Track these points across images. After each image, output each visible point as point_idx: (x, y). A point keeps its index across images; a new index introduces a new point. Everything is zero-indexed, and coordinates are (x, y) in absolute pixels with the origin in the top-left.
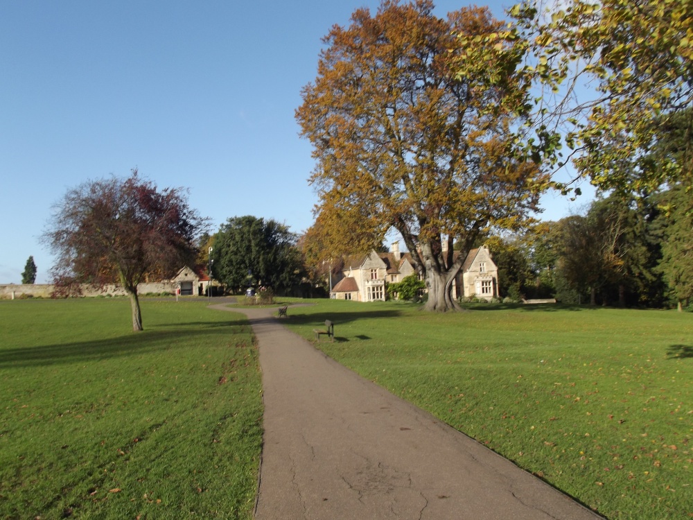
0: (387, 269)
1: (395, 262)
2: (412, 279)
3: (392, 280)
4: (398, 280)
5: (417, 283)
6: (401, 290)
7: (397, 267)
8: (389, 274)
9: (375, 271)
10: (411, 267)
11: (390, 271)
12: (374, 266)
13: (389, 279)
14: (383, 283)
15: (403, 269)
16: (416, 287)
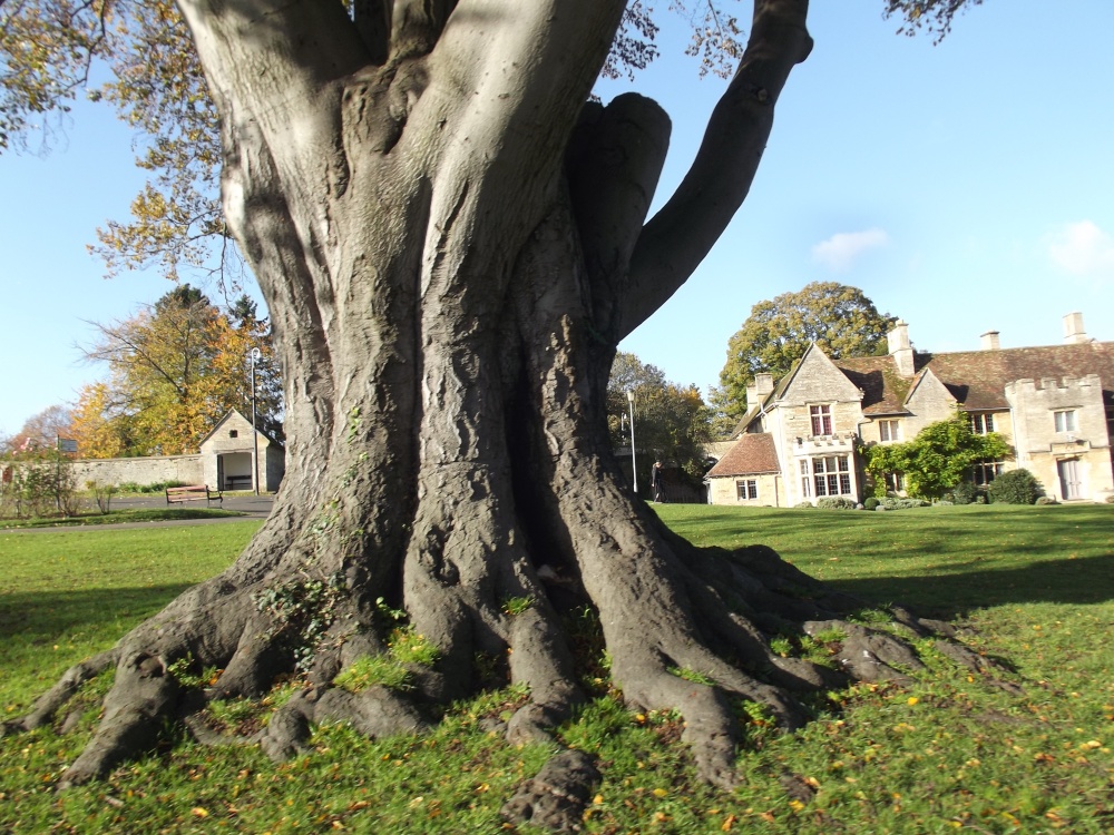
0: (865, 403)
1: (896, 382)
2: (952, 432)
3: (884, 437)
4: (906, 434)
5: (968, 443)
6: (911, 467)
7: (902, 397)
8: (872, 417)
9: (825, 409)
10: (949, 396)
11: (876, 409)
12: (820, 397)
13: (871, 433)
14: (849, 446)
15: (922, 400)
16: (967, 456)
